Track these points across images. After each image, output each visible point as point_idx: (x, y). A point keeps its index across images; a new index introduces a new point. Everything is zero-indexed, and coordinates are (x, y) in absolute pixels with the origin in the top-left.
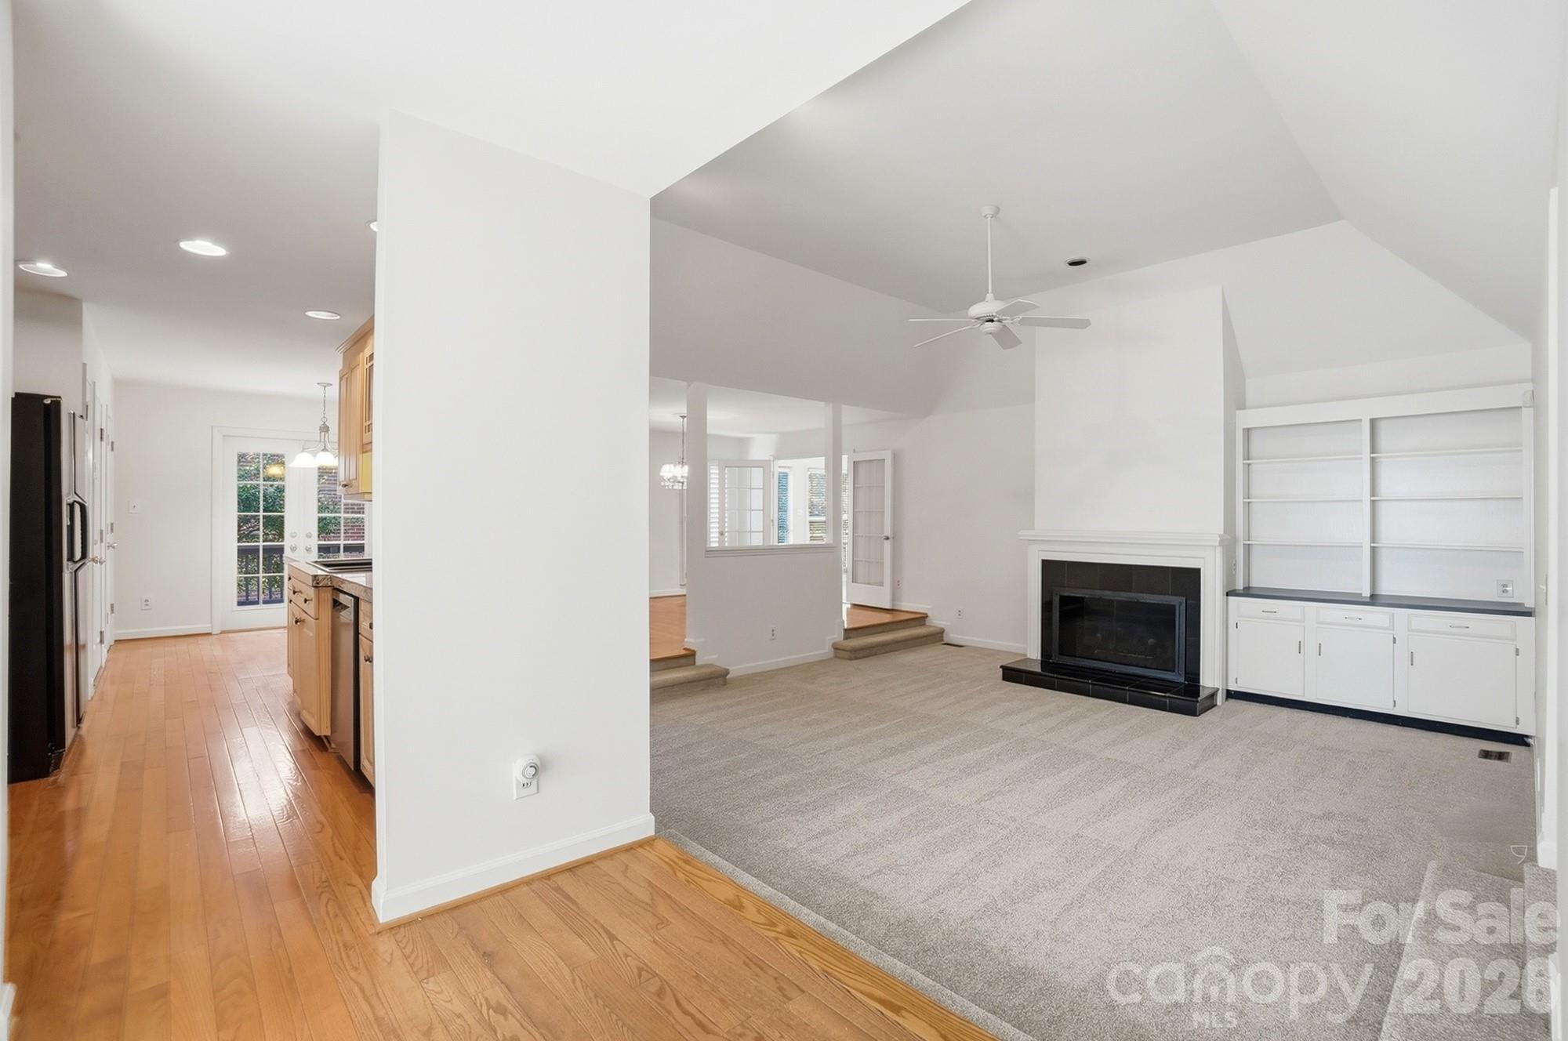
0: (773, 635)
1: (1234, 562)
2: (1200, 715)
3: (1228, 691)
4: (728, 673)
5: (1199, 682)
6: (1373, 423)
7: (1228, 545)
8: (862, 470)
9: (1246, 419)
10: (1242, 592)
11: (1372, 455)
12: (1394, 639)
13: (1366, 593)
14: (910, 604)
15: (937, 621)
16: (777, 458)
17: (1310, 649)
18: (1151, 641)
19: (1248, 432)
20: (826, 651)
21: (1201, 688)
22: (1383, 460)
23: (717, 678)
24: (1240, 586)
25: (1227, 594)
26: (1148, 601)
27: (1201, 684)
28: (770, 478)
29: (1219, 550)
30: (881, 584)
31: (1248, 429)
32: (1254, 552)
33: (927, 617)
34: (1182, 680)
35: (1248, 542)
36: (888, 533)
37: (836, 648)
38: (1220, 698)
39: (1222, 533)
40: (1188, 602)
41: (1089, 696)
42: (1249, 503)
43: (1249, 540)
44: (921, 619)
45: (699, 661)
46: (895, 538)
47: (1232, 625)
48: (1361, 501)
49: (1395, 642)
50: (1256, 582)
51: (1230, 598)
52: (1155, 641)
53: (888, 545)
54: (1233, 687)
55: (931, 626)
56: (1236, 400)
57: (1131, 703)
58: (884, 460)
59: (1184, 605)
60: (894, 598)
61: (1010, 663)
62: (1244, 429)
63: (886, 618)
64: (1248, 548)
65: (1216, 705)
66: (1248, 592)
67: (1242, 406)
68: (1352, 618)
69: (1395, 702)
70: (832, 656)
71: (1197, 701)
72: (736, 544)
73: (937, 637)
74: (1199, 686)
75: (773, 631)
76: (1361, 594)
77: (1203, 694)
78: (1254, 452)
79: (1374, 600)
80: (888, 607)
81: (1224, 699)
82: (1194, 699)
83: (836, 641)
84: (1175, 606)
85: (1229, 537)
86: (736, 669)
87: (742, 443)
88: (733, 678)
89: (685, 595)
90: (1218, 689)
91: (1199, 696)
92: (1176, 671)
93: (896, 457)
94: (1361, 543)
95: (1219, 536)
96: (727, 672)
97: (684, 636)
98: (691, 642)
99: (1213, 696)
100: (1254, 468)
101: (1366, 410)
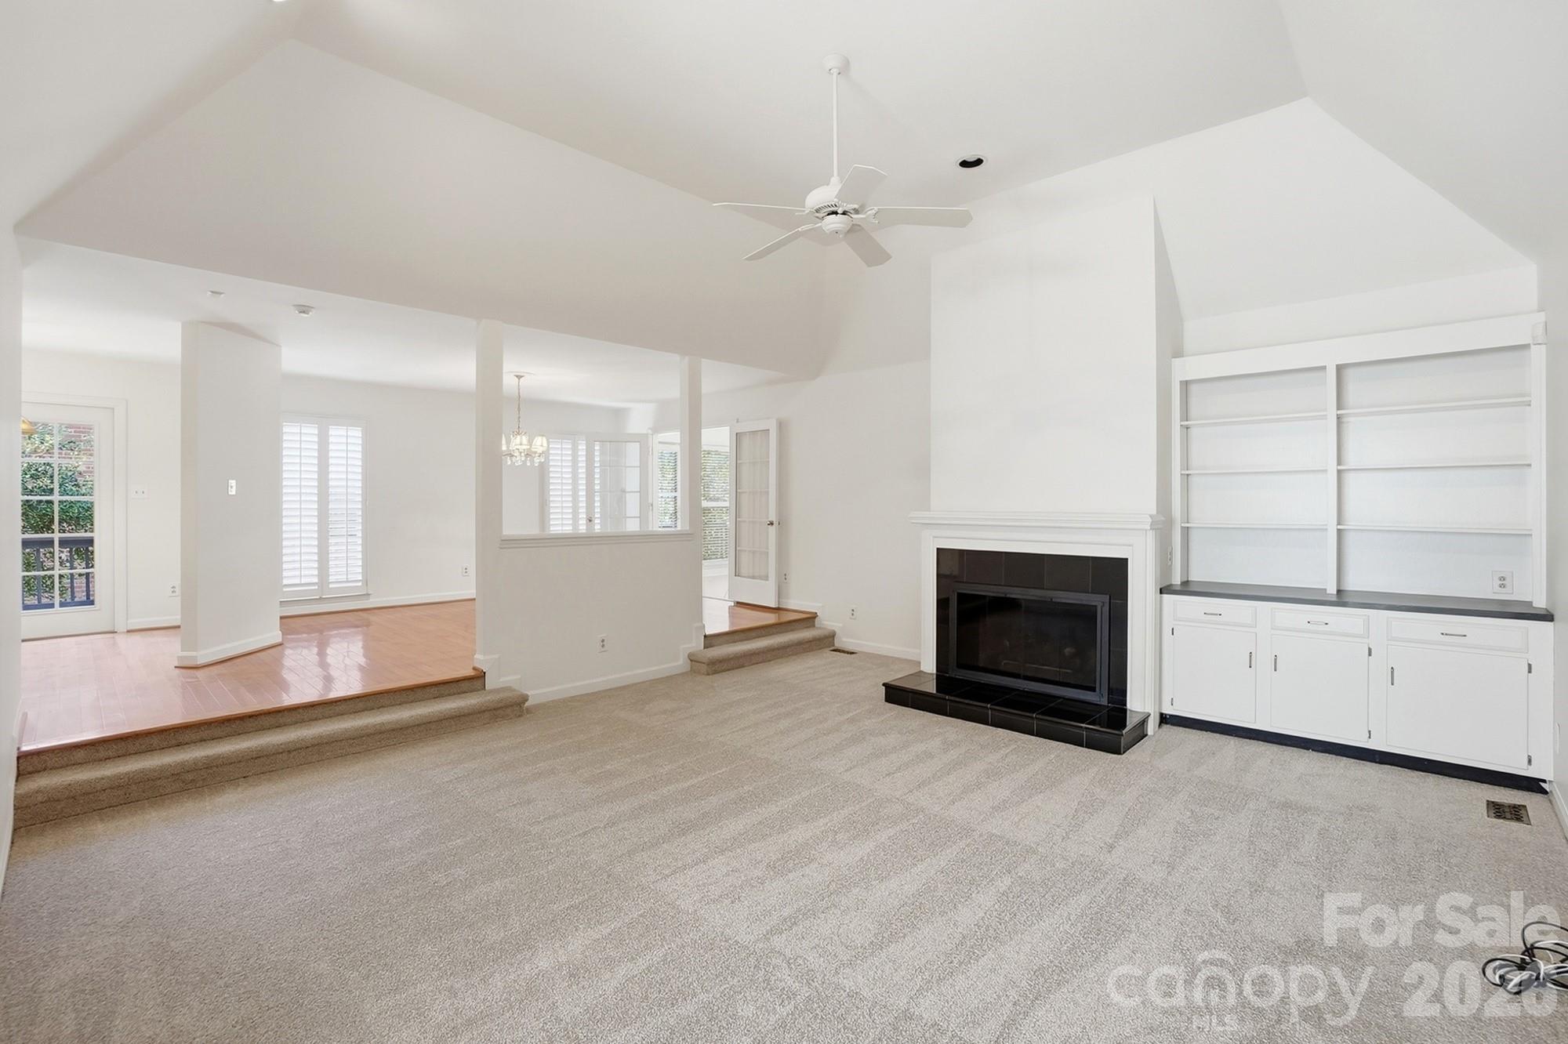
0: (603, 646)
1: (1169, 551)
2: (1124, 752)
3: (1162, 715)
4: (527, 700)
5: (1126, 705)
6: (1340, 369)
7: (1163, 527)
8: (746, 442)
9: (1186, 369)
10: (1179, 588)
11: (1339, 412)
12: (1370, 650)
13: (1332, 590)
14: (799, 602)
15: (828, 621)
16: (656, 430)
17: (1264, 661)
18: (1068, 651)
19: (1186, 385)
20: (680, 663)
21: (1128, 712)
22: (1351, 419)
23: (507, 707)
24: (1177, 580)
25: (1161, 592)
26: (1064, 601)
27: (1129, 706)
28: (648, 454)
29: (1151, 535)
30: (766, 578)
31: (1187, 382)
32: (1194, 537)
33: (815, 618)
34: (1104, 702)
35: (1187, 525)
36: (773, 517)
37: (692, 659)
38: (1152, 726)
39: (1155, 512)
40: (1112, 601)
41: (987, 724)
42: (1188, 475)
43: (1188, 522)
44: (810, 619)
45: (490, 683)
46: (781, 523)
47: (1167, 631)
48: (1326, 471)
49: (1370, 655)
50: (1198, 575)
51: (1165, 596)
52: (1073, 650)
53: (772, 530)
54: (1168, 710)
55: (820, 628)
56: (1172, 347)
57: (1038, 735)
58: (768, 430)
59: (1108, 604)
60: (780, 594)
61: (894, 680)
62: (1181, 382)
63: (770, 619)
64: (1186, 531)
65: (1146, 735)
66: (1187, 589)
67: (1178, 353)
68: (1316, 623)
69: (1370, 732)
70: (687, 668)
71: (1122, 735)
72: (610, 530)
73: (827, 642)
74: (1126, 710)
75: (603, 641)
76: (1325, 590)
77: (1131, 722)
78: (1194, 411)
79: (1342, 598)
80: (773, 605)
81: (1157, 727)
82: (1117, 732)
83: (691, 651)
84: (1096, 606)
85: (1163, 519)
86: (537, 694)
87: (618, 414)
88: (534, 706)
89: (474, 599)
90: (1150, 715)
91: (1125, 726)
92: (1097, 689)
93: (781, 426)
94: (1326, 525)
95: (1151, 516)
96: (525, 698)
97: (474, 652)
98: (481, 660)
99: (1143, 723)
100: (1194, 432)
101: (1331, 355)
